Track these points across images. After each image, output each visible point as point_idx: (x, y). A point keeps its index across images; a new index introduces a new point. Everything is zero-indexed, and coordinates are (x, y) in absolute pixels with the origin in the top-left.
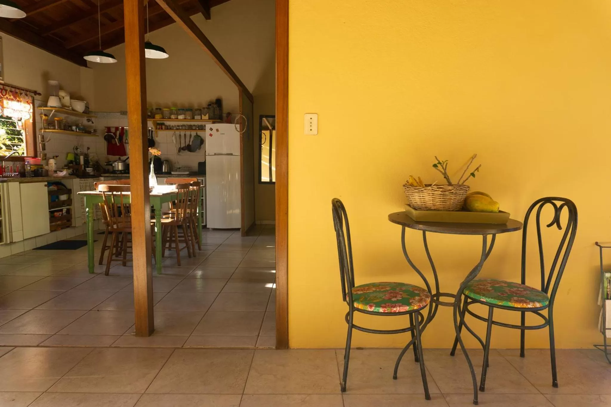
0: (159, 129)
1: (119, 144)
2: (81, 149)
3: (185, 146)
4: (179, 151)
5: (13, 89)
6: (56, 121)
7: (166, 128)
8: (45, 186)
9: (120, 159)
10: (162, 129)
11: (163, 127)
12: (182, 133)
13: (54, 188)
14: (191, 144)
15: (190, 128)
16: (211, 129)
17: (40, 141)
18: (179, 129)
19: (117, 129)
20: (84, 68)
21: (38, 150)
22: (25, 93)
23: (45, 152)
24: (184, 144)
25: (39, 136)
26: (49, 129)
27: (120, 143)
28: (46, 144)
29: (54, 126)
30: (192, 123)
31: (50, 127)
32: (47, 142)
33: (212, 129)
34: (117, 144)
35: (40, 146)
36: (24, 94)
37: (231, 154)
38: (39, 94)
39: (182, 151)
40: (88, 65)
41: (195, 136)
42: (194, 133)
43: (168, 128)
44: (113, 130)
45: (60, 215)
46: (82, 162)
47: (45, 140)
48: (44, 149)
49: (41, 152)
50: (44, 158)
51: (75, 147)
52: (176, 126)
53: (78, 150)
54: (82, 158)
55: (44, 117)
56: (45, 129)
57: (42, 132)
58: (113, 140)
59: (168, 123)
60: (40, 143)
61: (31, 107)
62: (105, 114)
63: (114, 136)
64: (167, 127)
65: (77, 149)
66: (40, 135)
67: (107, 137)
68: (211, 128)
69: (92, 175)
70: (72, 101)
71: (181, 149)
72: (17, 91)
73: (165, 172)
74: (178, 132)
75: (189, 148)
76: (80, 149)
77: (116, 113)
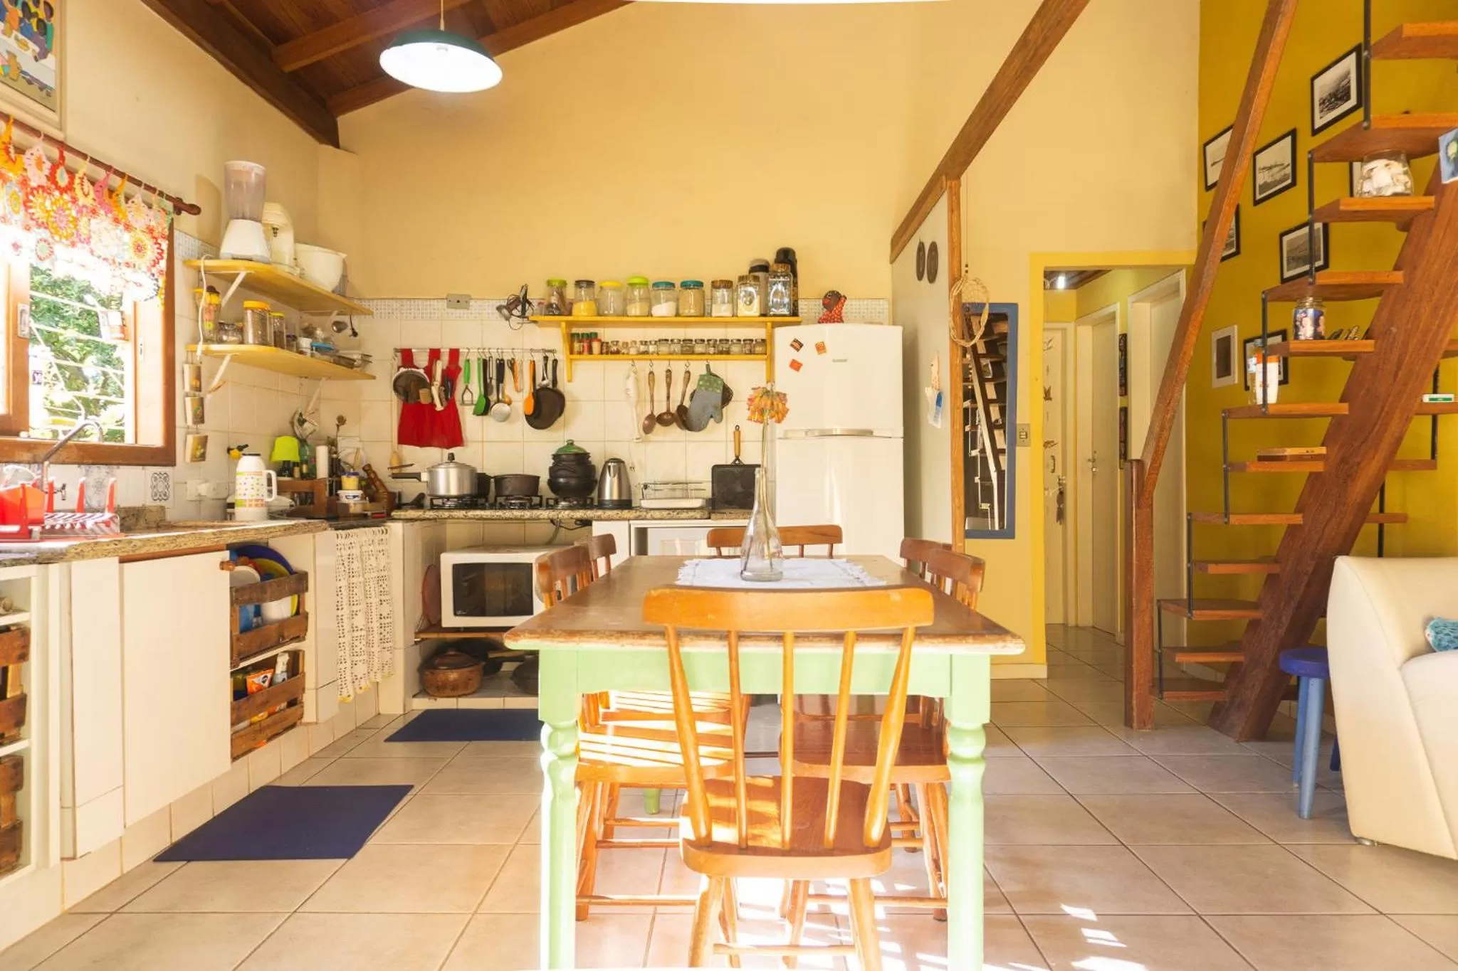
0: (580, 353)
1: (442, 405)
2: (316, 424)
3: (668, 412)
4: (648, 429)
5: (100, 174)
6: (249, 312)
7: (604, 351)
8: (223, 565)
9: (452, 457)
10: (590, 352)
11: (596, 346)
12: (660, 368)
13: (247, 571)
14: (687, 404)
15: (688, 348)
16: (797, 345)
17: (187, 389)
18: (646, 353)
19: (435, 354)
20: (331, 148)
21: (179, 421)
22: (142, 196)
23: (204, 429)
24: (665, 404)
25: (186, 367)
26: (221, 341)
27: (445, 403)
28: (208, 399)
29: (241, 331)
30: (694, 333)
31: (225, 338)
32: (210, 392)
33: (801, 345)
34: (435, 406)
35: (184, 409)
36: (140, 199)
37: (867, 433)
38: (194, 210)
39: (658, 426)
40: (341, 143)
41: (702, 377)
42: (698, 368)
43: (609, 350)
44: (422, 360)
45: (267, 684)
46: (323, 470)
47: (203, 385)
48: (200, 418)
49: (188, 427)
50: (198, 453)
51: (297, 416)
52: (638, 343)
53: (306, 425)
54: (322, 453)
55: (206, 298)
56: (206, 341)
57: (199, 353)
58: (423, 392)
59: (607, 334)
60: (187, 395)
61: (160, 254)
62: (395, 304)
63: (426, 376)
64: (608, 347)
65: (302, 422)
66: (187, 362)
67: (402, 383)
68: (796, 341)
69: (357, 516)
70: (302, 247)
71: (655, 421)
72: (115, 181)
73: (612, 501)
74: (644, 366)
75: (683, 418)
76: (313, 424)
77: (432, 302)
